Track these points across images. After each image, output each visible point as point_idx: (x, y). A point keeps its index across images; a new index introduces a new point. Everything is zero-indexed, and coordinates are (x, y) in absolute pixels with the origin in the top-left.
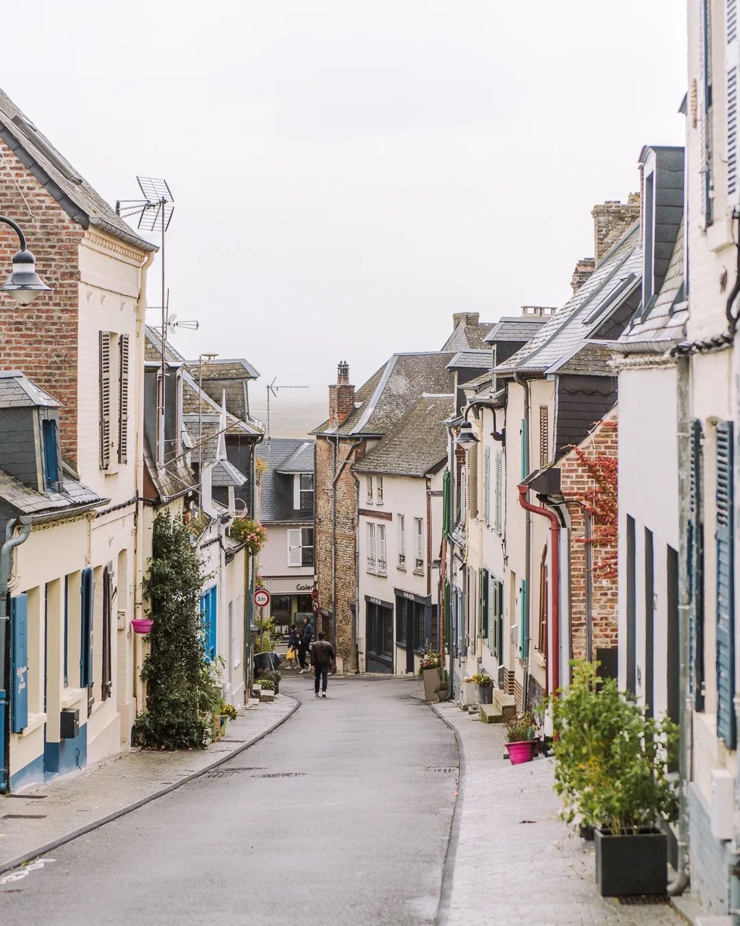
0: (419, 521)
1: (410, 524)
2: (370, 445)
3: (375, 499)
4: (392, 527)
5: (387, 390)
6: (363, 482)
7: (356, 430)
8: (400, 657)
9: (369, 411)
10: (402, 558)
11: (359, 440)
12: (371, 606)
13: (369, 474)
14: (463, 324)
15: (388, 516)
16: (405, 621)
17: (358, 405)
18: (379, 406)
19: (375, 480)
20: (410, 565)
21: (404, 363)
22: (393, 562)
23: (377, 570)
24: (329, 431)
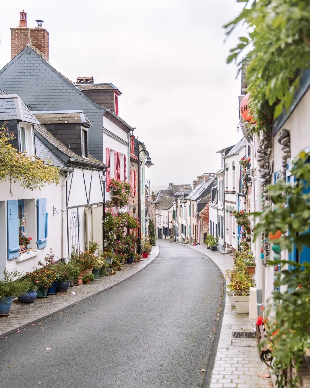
0: (167, 216)
1: (165, 217)
2: (158, 204)
3: (159, 213)
4: (162, 217)
5: (160, 196)
6: (157, 210)
7: (155, 202)
8: (164, 237)
9: (157, 199)
10: (164, 222)
11: (156, 204)
12: (158, 229)
13: (158, 209)
14: (171, 185)
15: (162, 215)
16: (164, 231)
17: (155, 198)
18: (159, 198)
19: (159, 210)
20: (165, 223)
21: (162, 191)
22: (162, 222)
23: (159, 223)
24: (151, 202)
